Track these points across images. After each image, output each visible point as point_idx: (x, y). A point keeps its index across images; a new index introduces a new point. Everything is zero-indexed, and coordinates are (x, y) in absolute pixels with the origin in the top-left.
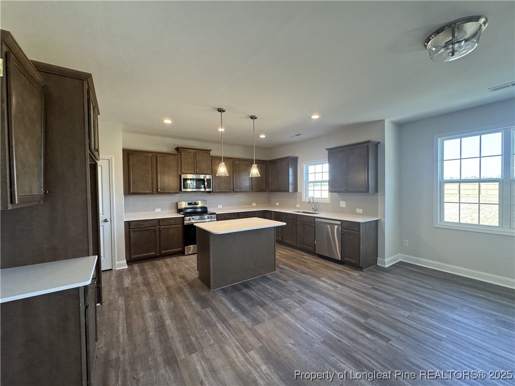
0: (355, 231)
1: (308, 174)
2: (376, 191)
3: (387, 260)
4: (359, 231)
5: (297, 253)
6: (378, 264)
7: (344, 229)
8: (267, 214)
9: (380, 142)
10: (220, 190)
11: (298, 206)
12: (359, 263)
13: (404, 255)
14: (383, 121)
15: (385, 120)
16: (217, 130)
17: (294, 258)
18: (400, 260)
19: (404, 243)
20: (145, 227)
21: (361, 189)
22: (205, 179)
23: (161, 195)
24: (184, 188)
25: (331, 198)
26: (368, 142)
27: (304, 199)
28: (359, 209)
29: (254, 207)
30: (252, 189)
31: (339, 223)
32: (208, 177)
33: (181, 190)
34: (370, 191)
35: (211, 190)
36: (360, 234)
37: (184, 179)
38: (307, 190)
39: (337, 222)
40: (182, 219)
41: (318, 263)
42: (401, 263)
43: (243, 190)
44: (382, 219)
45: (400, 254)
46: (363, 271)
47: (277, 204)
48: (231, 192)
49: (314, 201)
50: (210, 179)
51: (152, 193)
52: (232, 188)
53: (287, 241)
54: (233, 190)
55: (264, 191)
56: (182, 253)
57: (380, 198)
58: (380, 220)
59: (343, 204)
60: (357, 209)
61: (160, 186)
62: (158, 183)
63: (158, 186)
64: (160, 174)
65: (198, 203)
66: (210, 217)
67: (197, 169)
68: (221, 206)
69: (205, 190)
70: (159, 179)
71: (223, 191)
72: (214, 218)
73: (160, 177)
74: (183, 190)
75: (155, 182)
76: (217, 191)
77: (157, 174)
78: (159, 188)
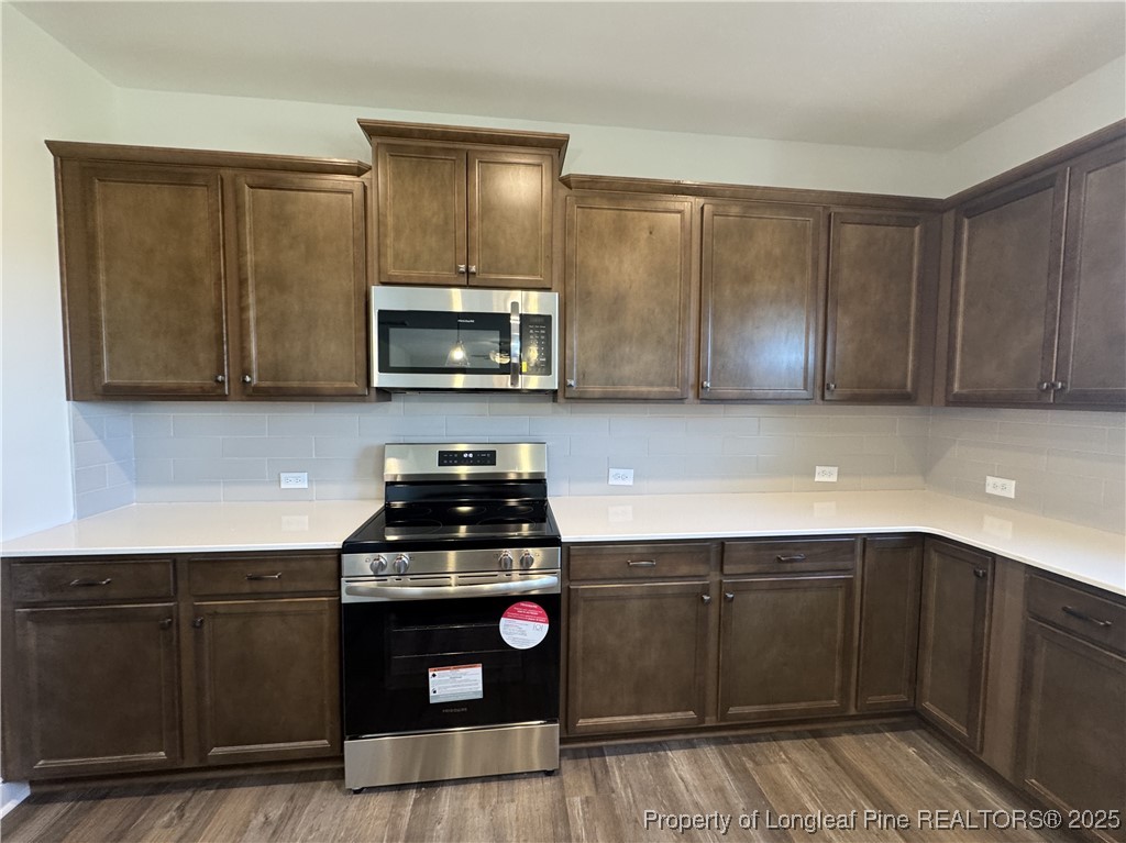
10: (610, 389)
20: (106, 600)
22: (514, 317)
23: (260, 406)
24: (384, 368)
30: (824, 387)
32: (533, 303)
33: (369, 377)
35: (552, 382)
37: (381, 313)
43: (759, 393)
48: (680, 400)
50: (547, 319)
51: (210, 394)
52: (692, 379)
54: (699, 386)
55: (901, 398)
56: (329, 768)
61: (259, 353)
62: (248, 335)
63: (249, 356)
64: (257, 287)
65: (493, 453)
66: (516, 565)
67: (476, 257)
68: (625, 477)
69: (515, 380)
70: (252, 314)
71: (632, 389)
72: (543, 570)
73: (259, 301)
74: (379, 379)
75: (229, 329)
76: (595, 389)
77: (242, 282)
78: (254, 366)
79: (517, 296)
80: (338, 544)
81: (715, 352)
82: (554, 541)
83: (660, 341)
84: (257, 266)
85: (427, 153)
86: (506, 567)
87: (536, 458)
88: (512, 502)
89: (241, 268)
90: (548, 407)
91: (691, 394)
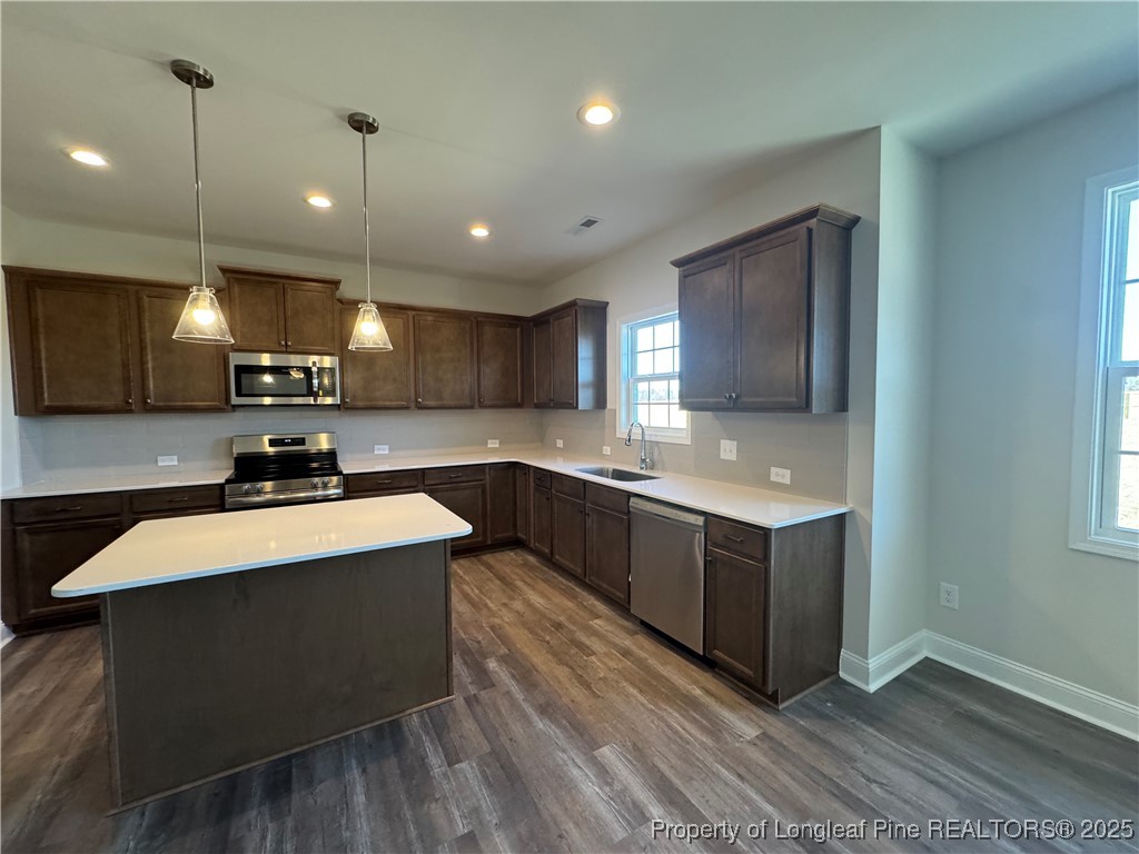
0: (752, 558)
1: (633, 352)
2: (841, 404)
3: (873, 663)
4: (766, 558)
5: (581, 605)
6: (841, 674)
7: (716, 545)
8: (518, 472)
9: (856, 220)
10: (369, 403)
11: (607, 450)
12: (765, 682)
13: (938, 637)
14: (878, 129)
15: (884, 130)
16: (306, 201)
17: (558, 626)
18: (925, 653)
19: (943, 595)
20: (78, 519)
21: (780, 399)
22: (314, 369)
23: (156, 416)
24: (239, 394)
25: (695, 429)
26: (812, 213)
27: (622, 432)
28: (781, 471)
29: (494, 451)
30: (479, 401)
31: (700, 520)
33: (228, 399)
34: (816, 407)
35: (337, 400)
36: (767, 570)
37: (237, 367)
38: (631, 405)
39: (691, 518)
40: (217, 492)
41: (626, 653)
42: (928, 668)
44: (861, 511)
45: (924, 633)
46: (776, 712)
47: (560, 444)
48: (407, 408)
49: (647, 438)
50: (333, 370)
51: (124, 409)
52: (413, 398)
53: (561, 559)
54: (417, 401)
55: (519, 405)
57: (854, 430)
58: (852, 512)
59: (728, 450)
60: (773, 470)
61: (154, 386)
62: (148, 377)
63: (148, 388)
64: (153, 351)
65: (304, 439)
66: (320, 485)
67: (290, 337)
68: (384, 450)
69: (315, 400)
70: (150, 365)
71: (381, 403)
72: (336, 487)
73: (154, 359)
74: (235, 400)
75: (134, 374)
76: (360, 404)
77: (142, 349)
78: (152, 394)
79: (315, 358)
80: (222, 481)
81: (423, 385)
82: (340, 473)
83: (395, 379)
84: (152, 340)
85: (259, 283)
86: (315, 487)
87: (330, 441)
88: (315, 465)
89: (142, 341)
90: (337, 413)
91: (413, 405)
